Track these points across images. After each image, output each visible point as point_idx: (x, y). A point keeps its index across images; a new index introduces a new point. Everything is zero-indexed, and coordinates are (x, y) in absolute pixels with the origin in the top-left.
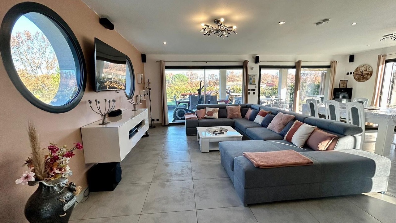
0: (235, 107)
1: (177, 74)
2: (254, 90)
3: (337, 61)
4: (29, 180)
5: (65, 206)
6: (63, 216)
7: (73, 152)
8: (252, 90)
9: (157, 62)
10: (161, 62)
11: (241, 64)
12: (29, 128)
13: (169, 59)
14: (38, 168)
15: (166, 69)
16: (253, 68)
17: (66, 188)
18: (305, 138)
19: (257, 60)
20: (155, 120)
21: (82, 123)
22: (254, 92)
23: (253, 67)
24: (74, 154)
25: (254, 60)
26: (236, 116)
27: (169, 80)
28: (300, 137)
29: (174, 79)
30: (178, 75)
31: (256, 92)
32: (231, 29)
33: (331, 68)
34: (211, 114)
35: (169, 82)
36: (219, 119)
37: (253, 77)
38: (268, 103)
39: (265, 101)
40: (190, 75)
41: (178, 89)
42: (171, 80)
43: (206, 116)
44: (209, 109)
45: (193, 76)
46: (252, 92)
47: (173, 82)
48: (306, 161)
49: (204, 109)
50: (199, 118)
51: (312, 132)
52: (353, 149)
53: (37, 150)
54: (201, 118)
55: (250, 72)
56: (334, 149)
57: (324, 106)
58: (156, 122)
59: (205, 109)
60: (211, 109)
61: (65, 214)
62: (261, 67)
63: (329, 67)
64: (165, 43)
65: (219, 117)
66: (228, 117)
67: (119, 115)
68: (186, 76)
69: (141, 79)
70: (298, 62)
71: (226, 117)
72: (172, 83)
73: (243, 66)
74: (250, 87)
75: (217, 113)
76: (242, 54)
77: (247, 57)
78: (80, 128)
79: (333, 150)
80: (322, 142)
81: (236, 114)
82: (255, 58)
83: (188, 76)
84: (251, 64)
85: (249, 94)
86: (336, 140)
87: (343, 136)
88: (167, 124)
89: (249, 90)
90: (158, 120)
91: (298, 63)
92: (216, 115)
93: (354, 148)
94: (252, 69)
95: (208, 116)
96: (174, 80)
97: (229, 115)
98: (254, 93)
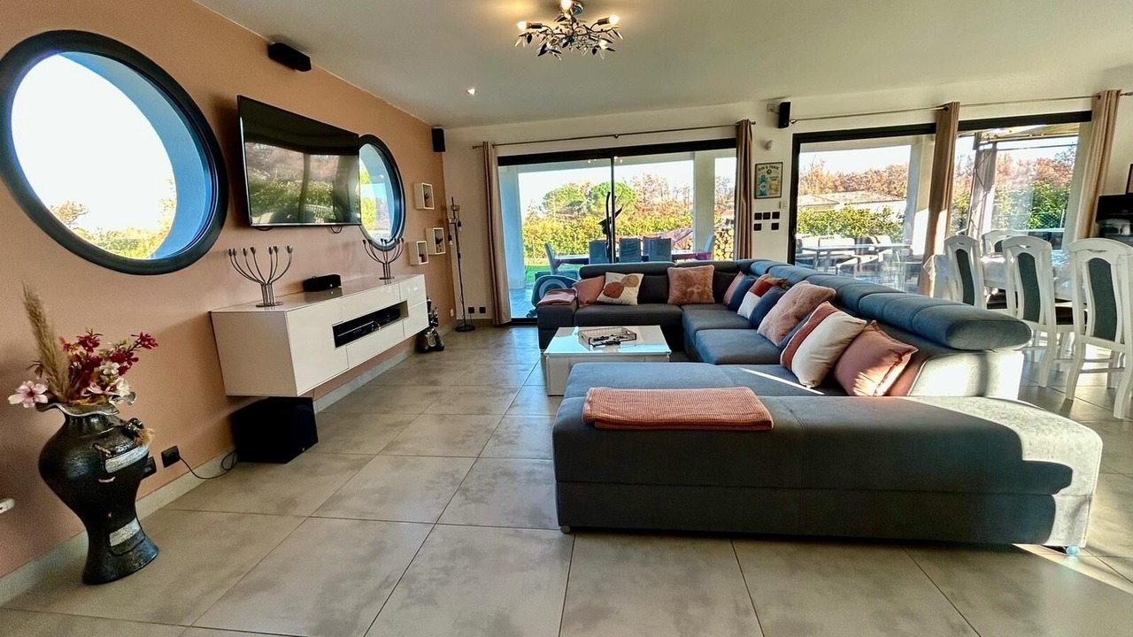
0: (695, 270)
1: (604, 184)
2: (776, 215)
3: (1118, 92)
4: (37, 400)
5: (108, 462)
6: (107, 481)
7: (132, 354)
8: (767, 216)
9: (474, 147)
10: (484, 148)
11: (728, 134)
12: (25, 295)
13: (508, 137)
14: (54, 378)
15: (499, 165)
16: (772, 145)
17: (118, 426)
18: (827, 358)
19: (782, 115)
20: (477, 310)
21: (218, 303)
22: (776, 221)
23: (770, 141)
24: (136, 360)
25: (774, 116)
26: (695, 297)
27: (581, 202)
28: (811, 353)
29: (596, 197)
30: (605, 187)
31: (784, 221)
32: (604, 27)
33: (1094, 121)
34: (616, 290)
35: (580, 209)
36: (640, 305)
37: (773, 175)
38: (859, 259)
39: (852, 253)
40: (642, 184)
41: (590, 227)
42: (585, 201)
43: (602, 297)
44: (612, 278)
45: (653, 186)
46: (767, 224)
47: (592, 207)
48: (751, 417)
49: (601, 278)
50: (582, 303)
51: (853, 339)
52: (978, 396)
53: (47, 341)
54: (588, 302)
55: (757, 156)
56: (907, 392)
57: (1001, 260)
58: (477, 316)
59: (603, 277)
60: (619, 278)
61: (112, 480)
62: (799, 140)
63: (1084, 117)
64: (472, 91)
65: (642, 298)
66: (669, 301)
67: (329, 288)
68: (632, 188)
69: (426, 198)
70: (946, 109)
71: (663, 300)
72: (588, 208)
73: (737, 139)
74: (759, 206)
75: (637, 289)
76: (729, 102)
77: (749, 109)
78: (210, 312)
79: (906, 396)
80: (869, 371)
81: (695, 290)
82: (777, 110)
83: (637, 188)
84: (762, 131)
85: (758, 227)
86: (918, 360)
87: (944, 350)
88: (505, 321)
89: (758, 216)
90: (482, 310)
91: (946, 111)
92: (631, 294)
93: (981, 393)
94: (767, 146)
95: (608, 296)
96: (593, 201)
97: (674, 293)
98: (775, 227)
